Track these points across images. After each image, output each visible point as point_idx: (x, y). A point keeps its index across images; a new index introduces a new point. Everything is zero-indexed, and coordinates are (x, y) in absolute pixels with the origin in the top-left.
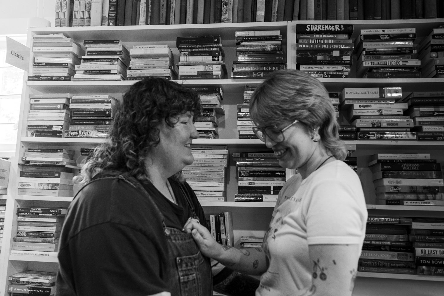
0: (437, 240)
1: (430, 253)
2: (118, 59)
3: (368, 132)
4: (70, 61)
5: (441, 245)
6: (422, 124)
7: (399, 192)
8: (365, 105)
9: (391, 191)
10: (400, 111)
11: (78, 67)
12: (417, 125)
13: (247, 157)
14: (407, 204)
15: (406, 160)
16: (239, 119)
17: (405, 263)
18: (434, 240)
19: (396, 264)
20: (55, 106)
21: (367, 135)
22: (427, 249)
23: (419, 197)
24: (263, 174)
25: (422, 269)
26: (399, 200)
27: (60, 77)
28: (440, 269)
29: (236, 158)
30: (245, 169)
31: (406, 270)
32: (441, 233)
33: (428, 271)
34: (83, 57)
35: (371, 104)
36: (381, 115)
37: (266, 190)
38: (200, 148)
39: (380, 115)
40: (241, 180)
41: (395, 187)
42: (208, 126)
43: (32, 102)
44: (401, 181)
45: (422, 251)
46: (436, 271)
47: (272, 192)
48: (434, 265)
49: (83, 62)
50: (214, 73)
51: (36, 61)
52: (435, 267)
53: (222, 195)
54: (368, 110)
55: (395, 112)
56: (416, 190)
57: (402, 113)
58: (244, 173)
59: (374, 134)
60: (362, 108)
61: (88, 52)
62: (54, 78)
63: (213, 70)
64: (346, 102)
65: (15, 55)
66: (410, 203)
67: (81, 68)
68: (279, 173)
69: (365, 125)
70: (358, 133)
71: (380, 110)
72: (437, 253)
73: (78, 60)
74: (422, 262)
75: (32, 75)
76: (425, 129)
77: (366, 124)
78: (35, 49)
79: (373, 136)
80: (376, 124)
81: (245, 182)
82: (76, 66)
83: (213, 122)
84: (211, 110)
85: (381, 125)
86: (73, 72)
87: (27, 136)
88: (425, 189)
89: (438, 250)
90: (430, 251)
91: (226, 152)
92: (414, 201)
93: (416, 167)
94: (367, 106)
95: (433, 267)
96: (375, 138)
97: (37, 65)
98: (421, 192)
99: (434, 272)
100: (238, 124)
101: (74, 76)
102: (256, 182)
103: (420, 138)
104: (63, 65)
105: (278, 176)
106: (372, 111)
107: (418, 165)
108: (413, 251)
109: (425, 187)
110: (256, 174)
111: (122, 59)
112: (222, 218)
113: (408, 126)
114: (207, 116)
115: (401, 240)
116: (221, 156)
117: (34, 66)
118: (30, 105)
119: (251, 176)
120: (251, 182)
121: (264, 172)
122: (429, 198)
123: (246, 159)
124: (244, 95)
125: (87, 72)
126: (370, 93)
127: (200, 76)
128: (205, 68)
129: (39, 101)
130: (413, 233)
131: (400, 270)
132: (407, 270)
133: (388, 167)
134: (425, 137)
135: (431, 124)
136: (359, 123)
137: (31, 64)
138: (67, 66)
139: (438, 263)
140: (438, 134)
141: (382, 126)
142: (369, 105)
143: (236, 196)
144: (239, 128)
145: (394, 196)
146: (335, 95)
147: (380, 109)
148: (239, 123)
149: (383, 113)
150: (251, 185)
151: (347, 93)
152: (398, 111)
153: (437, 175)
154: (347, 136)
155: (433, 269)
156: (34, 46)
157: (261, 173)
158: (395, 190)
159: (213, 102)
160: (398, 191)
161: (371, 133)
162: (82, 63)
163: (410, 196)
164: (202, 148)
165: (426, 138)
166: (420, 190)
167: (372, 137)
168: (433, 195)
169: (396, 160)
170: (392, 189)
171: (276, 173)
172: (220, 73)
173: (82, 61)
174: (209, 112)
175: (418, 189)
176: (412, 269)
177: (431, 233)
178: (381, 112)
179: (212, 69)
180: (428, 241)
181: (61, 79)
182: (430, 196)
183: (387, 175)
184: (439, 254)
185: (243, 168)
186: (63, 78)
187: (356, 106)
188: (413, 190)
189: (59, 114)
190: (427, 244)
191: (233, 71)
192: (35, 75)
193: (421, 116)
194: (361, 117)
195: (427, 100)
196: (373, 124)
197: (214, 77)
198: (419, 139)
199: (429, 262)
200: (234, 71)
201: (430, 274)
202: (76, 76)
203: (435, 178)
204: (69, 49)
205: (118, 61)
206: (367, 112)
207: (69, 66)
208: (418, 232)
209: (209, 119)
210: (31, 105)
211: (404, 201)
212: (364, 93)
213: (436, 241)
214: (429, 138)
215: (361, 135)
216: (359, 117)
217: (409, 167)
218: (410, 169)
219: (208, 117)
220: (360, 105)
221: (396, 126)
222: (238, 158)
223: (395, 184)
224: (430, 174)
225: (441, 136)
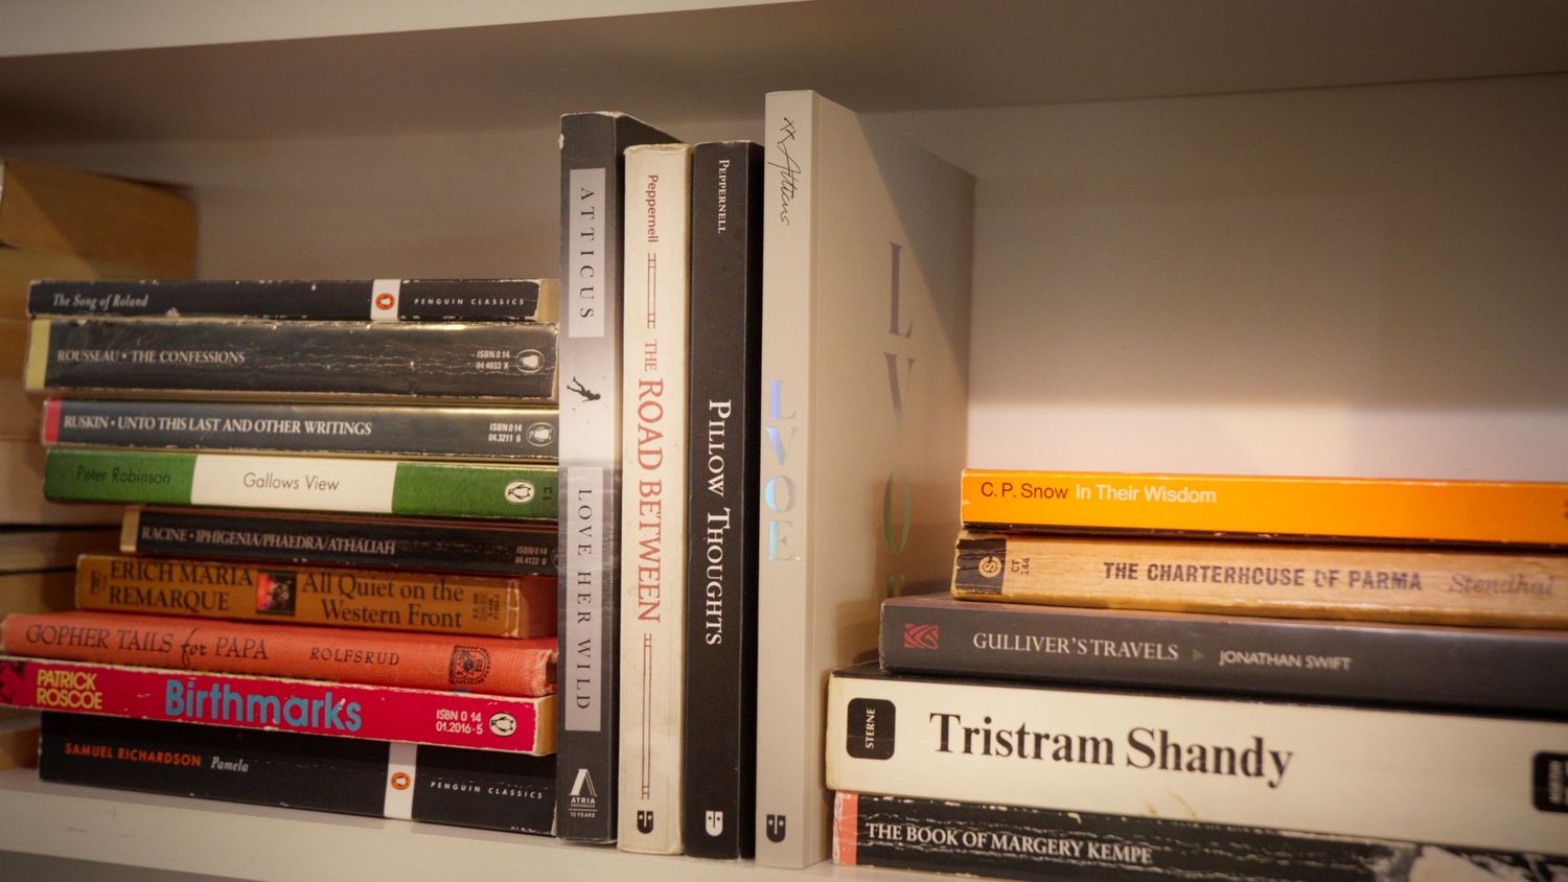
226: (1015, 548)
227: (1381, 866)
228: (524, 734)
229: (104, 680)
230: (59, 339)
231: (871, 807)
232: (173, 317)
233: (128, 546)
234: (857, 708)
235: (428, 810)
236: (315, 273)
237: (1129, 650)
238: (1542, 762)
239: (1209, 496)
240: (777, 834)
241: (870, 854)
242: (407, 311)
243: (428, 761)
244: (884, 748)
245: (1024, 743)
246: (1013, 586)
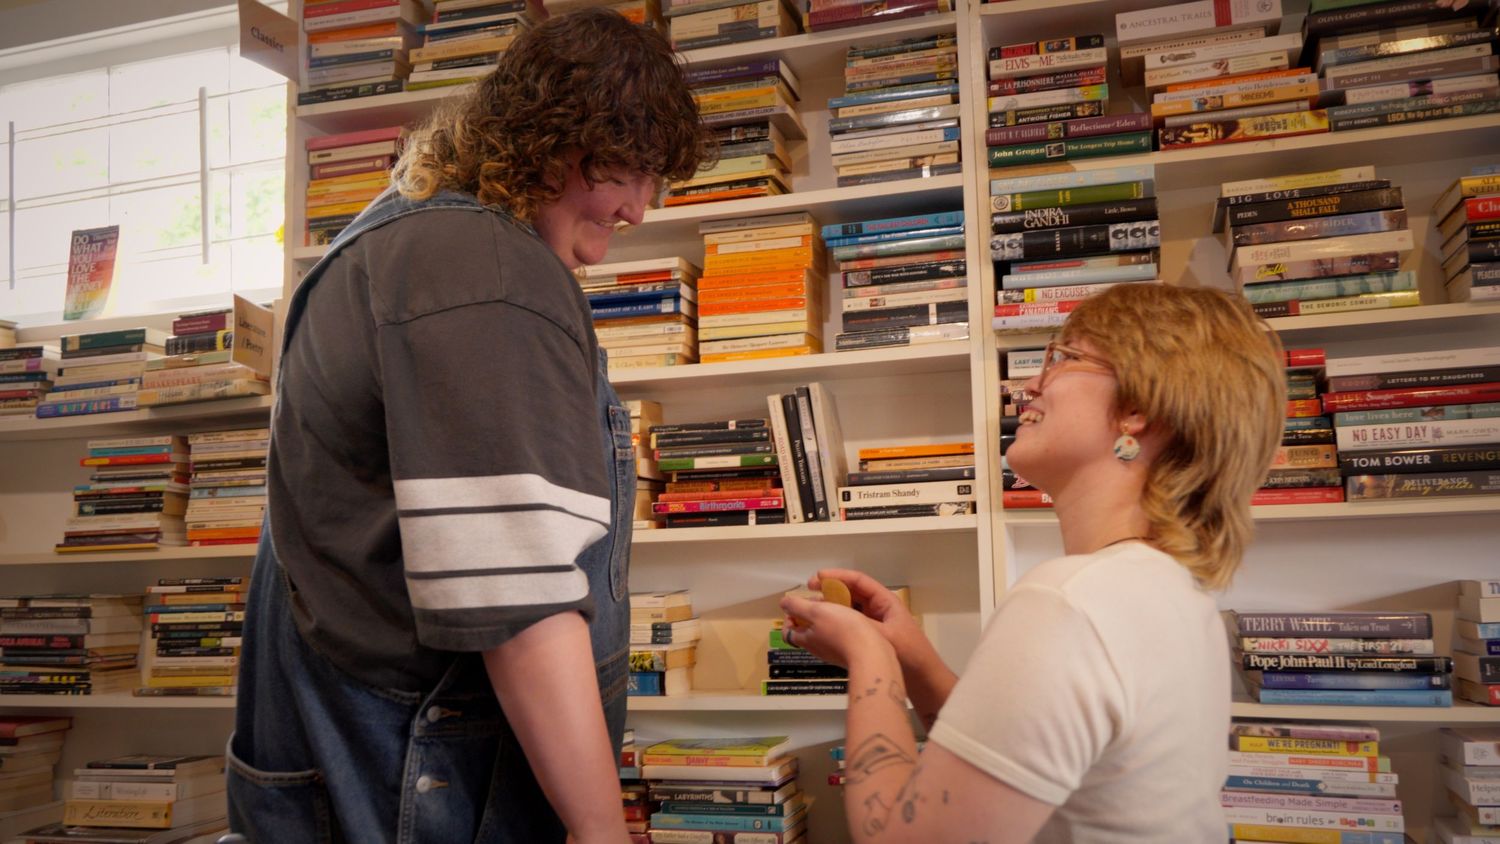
0: (1396, 399)
1: (1378, 436)
2: (515, 21)
3: (1188, 127)
4: (396, 41)
5: (1410, 414)
6: (1345, 85)
7: (1281, 282)
8: (1176, 53)
9: (1259, 279)
10: (1281, 58)
11: (418, 55)
12: (1331, 87)
13: (859, 233)
14: (1310, 311)
15: (1302, 191)
16: (836, 137)
17: (1312, 474)
18: (1389, 401)
19: (1283, 477)
20: (370, 164)
21: (1185, 133)
22: (1369, 428)
23: (1344, 289)
24: (908, 274)
25: (1357, 485)
26: (1285, 303)
27: (375, 86)
28: (1410, 479)
29: (833, 239)
30: (859, 267)
31: (1316, 493)
32: (1410, 380)
33: (1377, 487)
34: (429, 27)
35: (1196, 50)
36: (1226, 77)
37: (919, 313)
38: (739, 225)
39: (1222, 74)
40: (850, 296)
41: (1271, 266)
42: (757, 166)
43: (314, 160)
44: (1288, 248)
45: (1356, 436)
46: (1398, 485)
47: (933, 319)
48: (1392, 470)
49: (430, 41)
50: (761, 25)
51: (315, 54)
52: (1395, 476)
53: (802, 342)
54: (1185, 68)
55: (1266, 63)
56: (1332, 269)
57: (1285, 61)
58: (857, 279)
59: (1205, 131)
60: (1168, 63)
61: (441, 13)
62: (361, 90)
63: (760, 15)
64: (1125, 55)
65: (263, 39)
66: (1319, 306)
67: (425, 58)
68: (949, 268)
69: (1178, 108)
70: (1161, 132)
71: (1220, 64)
72: (1397, 437)
73: (416, 38)
74: (1356, 465)
75: (306, 89)
76: (1354, 96)
77: (1180, 106)
78: (311, 24)
79: (1202, 134)
80: (1210, 101)
81: (860, 302)
82: (413, 53)
83: (772, 156)
84: (762, 124)
85: (1224, 100)
86: (405, 68)
87: (307, 243)
88: (1357, 261)
89: (1403, 426)
90: (1378, 432)
91: (807, 228)
92: (1331, 302)
93: (1331, 205)
94: (1182, 57)
95: (1391, 476)
96: (1207, 139)
97: (317, 63)
98: (1345, 272)
99: (1394, 488)
100: (834, 151)
101: (408, 78)
102: (888, 297)
103: (1340, 124)
104: (382, 54)
105: (948, 275)
106: (1200, 66)
107: (1337, 200)
108: (1332, 440)
109: (1357, 259)
110: (889, 276)
111: (528, 20)
112: (802, 401)
113: (1304, 94)
114: (754, 140)
115: (1299, 414)
116: (793, 240)
117: (311, 67)
118: (308, 168)
119: (875, 283)
120: (876, 300)
121: (911, 268)
122: (1372, 288)
123: (861, 239)
124: (847, 71)
125: (440, 64)
126: (1189, 17)
127: (726, 36)
128: (738, 13)
129: (329, 155)
130: (1332, 389)
131: (1297, 494)
132: (1320, 493)
133: (1250, 214)
134: (1353, 119)
135: (1369, 80)
136: (1161, 105)
137: (303, 62)
138: (391, 56)
139: (1404, 463)
140: (1391, 105)
141: (1226, 105)
142: (1189, 51)
143: (840, 338)
144: (836, 161)
145: (1270, 292)
146: (1094, 41)
147: (1222, 60)
148: (838, 145)
149: (1232, 70)
150: (876, 305)
151: (1123, 26)
152: (1272, 59)
153: (1391, 220)
154: (1128, 143)
155: (1390, 480)
156: (306, 15)
157: (901, 272)
158: (1271, 273)
159: (765, 102)
160: (1280, 275)
161: (1195, 127)
162: (427, 45)
163: (1317, 288)
164: (744, 225)
165: (1355, 122)
166: (1344, 268)
167: (1200, 137)
168: (1385, 278)
169: (1271, 194)
170: (1260, 272)
171: (942, 268)
172: (777, 21)
173: (427, 38)
174: (759, 129)
175: (1335, 266)
176: (1332, 487)
177: (1383, 382)
178: (1224, 66)
179: (757, 14)
180: (1372, 405)
181: (379, 89)
182: (1374, 281)
183: (1247, 238)
184: (1405, 438)
185: (852, 265)
186: (383, 86)
187: (1152, 61)
188: (1325, 272)
189: (381, 183)
190: (1370, 415)
191: (808, 11)
192: (314, 89)
193: (1340, 63)
194: (1168, 88)
195: (1354, 15)
196: (1202, 103)
197: (763, 33)
198: (1334, 128)
199: (1377, 460)
200: (811, 11)
201: (1381, 495)
202: (414, 78)
203: (1386, 228)
204: (392, 13)
205: (516, 27)
206: (1185, 72)
207: (395, 55)
208: (1344, 384)
209: (758, 147)
210: (312, 167)
211: (1301, 304)
212: (1172, 19)
213: (1394, 403)
214: (1364, 121)
215: (1166, 137)
216: (1161, 89)
217: (1311, 208)
218: (1314, 213)
219: (754, 144)
220: (1162, 57)
221: (1267, 99)
222: (838, 238)
223: (1271, 261)
224: (1373, 219)
225: (1401, 111)
226: (869, 463)
227: (935, 508)
228: (779, 505)
229: (685, 505)
230: (658, 438)
231: (848, 510)
232: (684, 431)
233: (674, 480)
234: (844, 493)
235: (758, 522)
236: (715, 421)
237: (892, 477)
238: (959, 487)
239: (903, 450)
240: (834, 515)
241: (848, 519)
242: (737, 426)
243: (759, 513)
244: (849, 499)
245: (874, 495)
246: (870, 470)
